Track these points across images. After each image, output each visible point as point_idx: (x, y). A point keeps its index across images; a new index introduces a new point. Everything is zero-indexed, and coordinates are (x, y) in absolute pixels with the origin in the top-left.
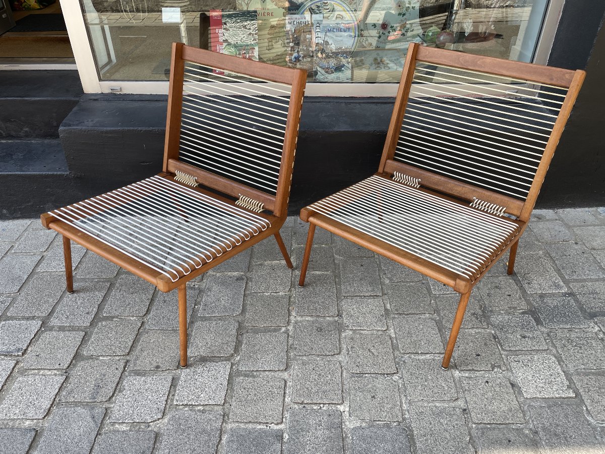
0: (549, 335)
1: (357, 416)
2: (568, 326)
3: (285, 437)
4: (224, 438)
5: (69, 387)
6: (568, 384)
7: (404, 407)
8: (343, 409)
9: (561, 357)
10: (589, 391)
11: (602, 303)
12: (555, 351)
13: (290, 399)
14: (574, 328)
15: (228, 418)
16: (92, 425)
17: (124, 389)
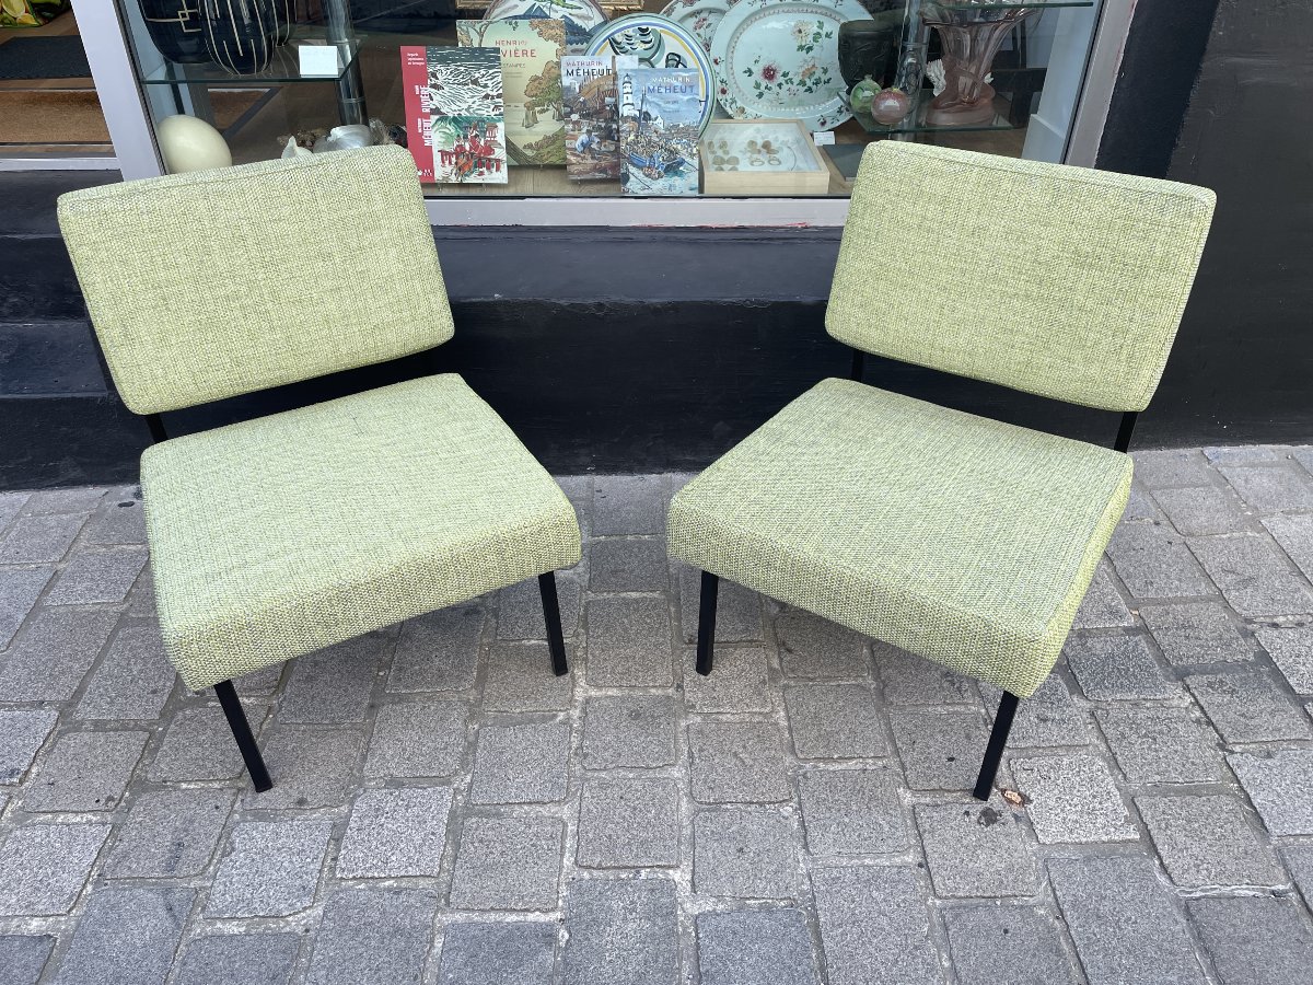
0: (1093, 715)
1: (707, 891)
2: (1133, 696)
3: (563, 936)
4: (439, 944)
5: (121, 847)
6: (1127, 813)
7: (802, 868)
8: (680, 876)
9: (1116, 759)
10: (1167, 827)
11: (1202, 646)
12: (1103, 747)
13: (572, 859)
14: (1144, 699)
15: (448, 903)
16: (168, 923)
17: (233, 849)
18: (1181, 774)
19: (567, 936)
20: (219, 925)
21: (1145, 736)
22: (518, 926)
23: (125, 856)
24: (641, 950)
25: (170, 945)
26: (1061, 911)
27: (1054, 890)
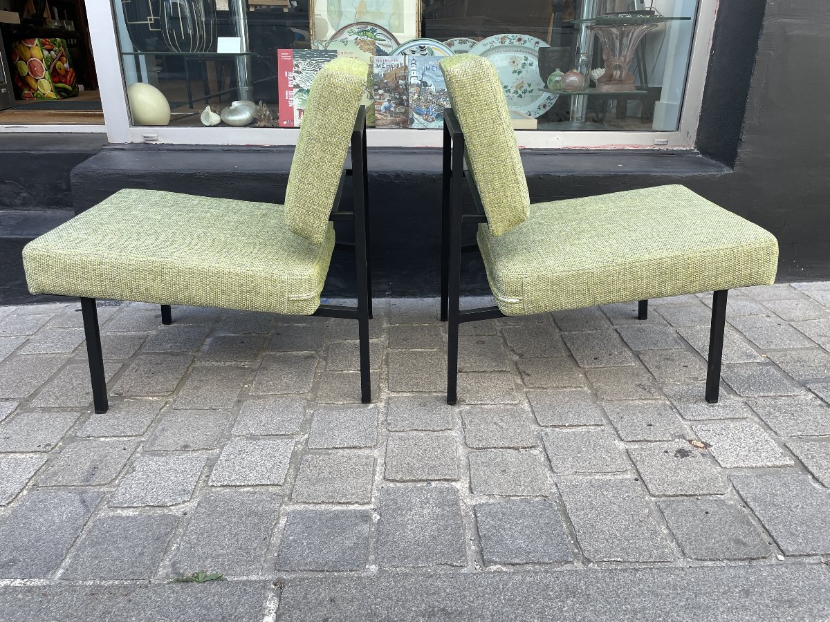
0: (746, 404)
1: (481, 492)
2: (772, 394)
3: (375, 517)
4: (283, 521)
5: (51, 470)
6: (781, 451)
7: (550, 481)
8: (462, 486)
9: (768, 425)
10: (813, 458)
11: (814, 370)
12: (756, 419)
13: (381, 477)
14: (780, 396)
15: (290, 499)
16: (81, 509)
17: (134, 471)
18: (816, 431)
19: (378, 517)
20: (119, 511)
21: (785, 413)
22: (342, 512)
23: (55, 474)
24: (435, 524)
25: (81, 522)
26: (746, 503)
27: (738, 492)
